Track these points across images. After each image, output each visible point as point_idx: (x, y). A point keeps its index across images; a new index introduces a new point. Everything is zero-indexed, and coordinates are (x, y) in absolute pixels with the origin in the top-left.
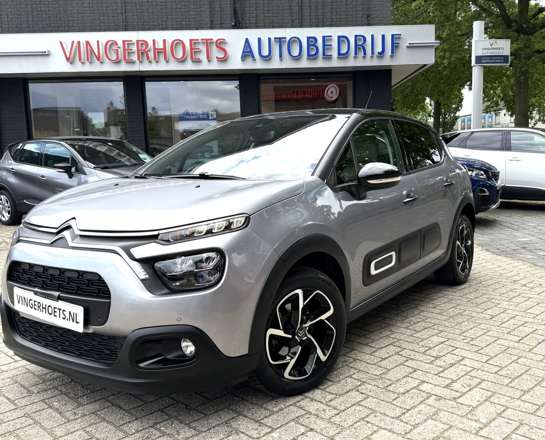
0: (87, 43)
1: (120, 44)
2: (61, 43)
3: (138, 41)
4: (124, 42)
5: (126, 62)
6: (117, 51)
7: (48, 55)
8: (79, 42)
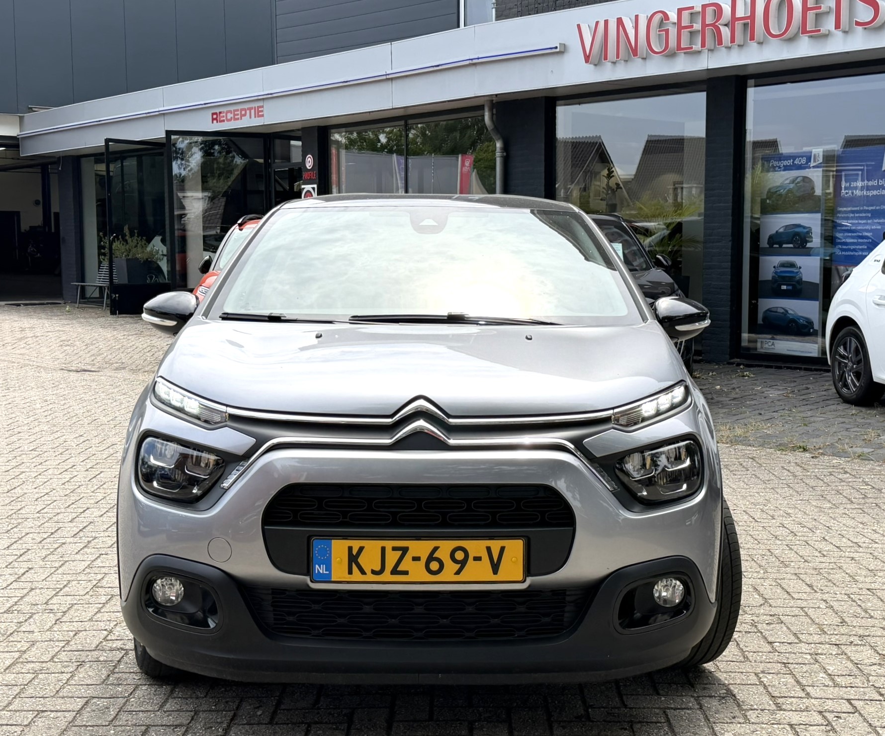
0: (620, 22)
1: (673, 17)
2: (579, 26)
3: (704, 7)
4: (680, 11)
5: (685, 53)
6: (667, 31)
7: (561, 53)
8: (606, 22)
